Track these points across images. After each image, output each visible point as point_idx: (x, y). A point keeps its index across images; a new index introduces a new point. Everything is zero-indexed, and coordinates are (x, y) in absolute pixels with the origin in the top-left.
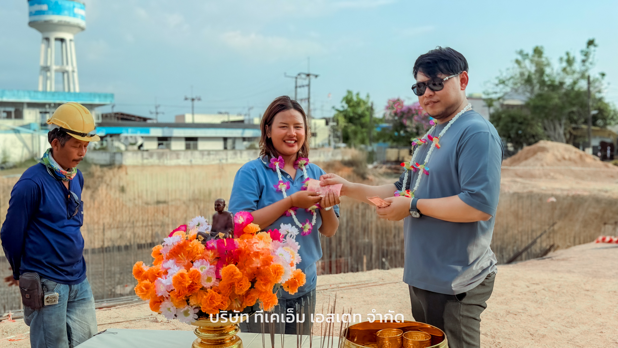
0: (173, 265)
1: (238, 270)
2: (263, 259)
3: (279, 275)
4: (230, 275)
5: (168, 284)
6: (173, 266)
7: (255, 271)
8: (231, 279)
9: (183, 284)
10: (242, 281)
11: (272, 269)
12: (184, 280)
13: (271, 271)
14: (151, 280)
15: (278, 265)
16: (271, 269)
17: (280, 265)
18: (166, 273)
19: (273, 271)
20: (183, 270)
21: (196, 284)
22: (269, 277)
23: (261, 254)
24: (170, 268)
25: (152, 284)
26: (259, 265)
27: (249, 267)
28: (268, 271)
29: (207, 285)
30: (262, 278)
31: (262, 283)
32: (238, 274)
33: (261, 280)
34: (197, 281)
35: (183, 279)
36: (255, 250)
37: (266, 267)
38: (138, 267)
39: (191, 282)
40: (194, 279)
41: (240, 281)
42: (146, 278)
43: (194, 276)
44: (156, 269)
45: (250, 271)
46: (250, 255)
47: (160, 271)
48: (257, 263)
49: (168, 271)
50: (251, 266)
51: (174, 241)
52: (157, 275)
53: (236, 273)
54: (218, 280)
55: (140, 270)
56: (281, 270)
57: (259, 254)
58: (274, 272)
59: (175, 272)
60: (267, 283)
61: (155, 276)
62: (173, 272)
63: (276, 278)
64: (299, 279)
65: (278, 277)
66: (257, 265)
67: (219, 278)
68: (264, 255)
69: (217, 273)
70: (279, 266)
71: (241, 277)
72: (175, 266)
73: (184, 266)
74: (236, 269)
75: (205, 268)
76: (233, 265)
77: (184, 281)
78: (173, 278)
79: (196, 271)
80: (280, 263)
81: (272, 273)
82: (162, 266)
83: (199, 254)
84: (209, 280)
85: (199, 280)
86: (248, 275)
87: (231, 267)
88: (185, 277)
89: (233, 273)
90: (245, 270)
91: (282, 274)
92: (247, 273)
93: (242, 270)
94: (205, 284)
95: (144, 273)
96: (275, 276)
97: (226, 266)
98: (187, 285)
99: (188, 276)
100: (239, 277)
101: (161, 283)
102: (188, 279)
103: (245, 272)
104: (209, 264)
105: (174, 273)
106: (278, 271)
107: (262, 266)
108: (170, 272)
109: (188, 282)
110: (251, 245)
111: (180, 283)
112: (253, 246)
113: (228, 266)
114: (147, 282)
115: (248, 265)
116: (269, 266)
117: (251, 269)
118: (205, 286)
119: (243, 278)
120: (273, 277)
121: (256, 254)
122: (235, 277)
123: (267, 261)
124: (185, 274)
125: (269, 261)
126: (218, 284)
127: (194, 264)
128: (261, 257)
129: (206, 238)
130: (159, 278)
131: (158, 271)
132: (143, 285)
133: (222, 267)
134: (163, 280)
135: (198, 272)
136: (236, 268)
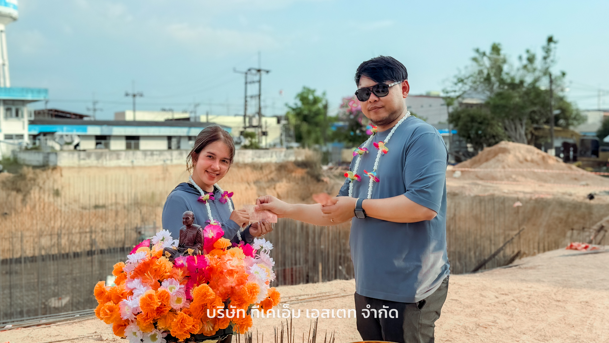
0: (139, 285)
1: (211, 290)
2: (238, 277)
3: (255, 295)
4: (203, 296)
5: (135, 306)
6: (139, 287)
7: (228, 291)
8: (204, 300)
9: (152, 306)
10: (215, 302)
11: (248, 289)
12: (153, 301)
13: (247, 290)
14: (115, 301)
15: (254, 284)
16: (246, 288)
17: (255, 284)
18: (131, 293)
19: (248, 291)
20: (151, 291)
21: (165, 305)
22: (244, 298)
23: (235, 272)
24: (135, 288)
25: (116, 306)
26: (233, 285)
27: (223, 287)
28: (243, 291)
29: (176, 306)
30: (237, 299)
31: (237, 303)
32: (211, 295)
33: (235, 300)
34: (166, 302)
35: (152, 300)
36: (228, 268)
37: (241, 286)
38: (100, 287)
39: (160, 304)
40: (163, 300)
41: (212, 301)
42: (109, 299)
43: (163, 297)
44: (120, 289)
45: (224, 291)
46: (224, 273)
47: (124, 291)
48: (231, 282)
49: (133, 291)
50: (224, 286)
51: (139, 259)
52: (121, 296)
53: (209, 293)
54: (189, 301)
55: (103, 291)
56: (257, 290)
57: (234, 273)
58: (250, 291)
59: (141, 292)
60: (242, 304)
61: (119, 297)
62: (139, 293)
63: (252, 298)
64: (274, 298)
65: (253, 297)
66: (231, 284)
67: (189, 299)
68: (238, 273)
69: (187, 293)
70: (254, 285)
71: (214, 297)
72: (142, 286)
73: (151, 286)
74: (209, 289)
75: (174, 289)
76: (205, 285)
77: (153, 303)
78: (141, 300)
79: (165, 291)
80: (257, 282)
81: (248, 293)
82: (127, 286)
83: (167, 272)
84: (179, 300)
85: (167, 301)
86: (222, 295)
87: (203, 287)
88: (154, 298)
89: (205, 294)
90: (218, 289)
91: (258, 294)
92: (220, 293)
93: (215, 290)
94: (175, 306)
95: (106, 294)
96: (251, 296)
97: (198, 286)
98: (156, 307)
99: (157, 297)
100: (212, 297)
101: (126, 305)
102: (157, 300)
103: (218, 292)
104: (179, 284)
105: (141, 294)
106: (254, 290)
107: (237, 285)
108: (136, 292)
109: (157, 303)
110: (224, 263)
111: (148, 305)
112: (227, 264)
113: (200, 286)
114: (110, 304)
115: (222, 284)
116: (244, 286)
117: (225, 288)
118: (175, 308)
119: (216, 298)
120: (249, 297)
121: (230, 272)
122: (208, 298)
123: (241, 280)
124: (153, 295)
125: (244, 280)
126: (188, 305)
127: (162, 283)
128: (235, 275)
129: (173, 255)
130: (125, 300)
131: (122, 292)
132: (107, 307)
133: (193, 286)
134: (128, 301)
135: (167, 293)
136: (209, 287)
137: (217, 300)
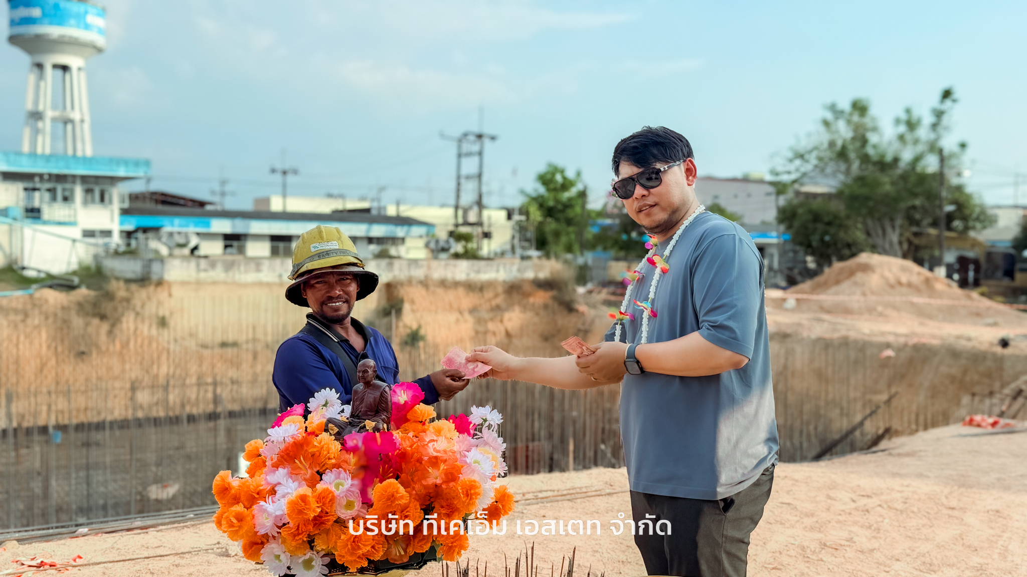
0: (285, 478)
1: (402, 489)
2: (447, 469)
3: (473, 499)
4: (388, 499)
5: (279, 513)
6: (285, 481)
7: (431, 491)
8: (390, 506)
9: (306, 514)
10: (408, 509)
11: (462, 489)
12: (307, 506)
13: (460, 491)
14: (246, 504)
15: (472, 481)
16: (459, 488)
17: (475, 481)
18: (273, 492)
19: (463, 492)
20: (305, 490)
21: (327, 513)
22: (455, 503)
23: (442, 461)
24: (279, 484)
25: (248, 512)
26: (439, 481)
27: (422, 485)
28: (455, 491)
30: (444, 504)
31: (444, 512)
32: (402, 497)
33: (442, 507)
34: (330, 508)
35: (305, 505)
36: (431, 454)
37: (452, 484)
38: (224, 480)
39: (319, 510)
40: (324, 504)
41: (404, 508)
42: (236, 500)
43: (324, 500)
44: (253, 483)
45: (423, 491)
46: (423, 462)
47: (261, 488)
48: (435, 476)
49: (276, 489)
50: (424, 483)
51: (287, 435)
52: (256, 496)
53: (399, 495)
54: (365, 506)
55: (227, 486)
56: (477, 491)
57: (439, 462)
58: (465, 492)
59: (290, 491)
60: (453, 512)
61: (252, 498)
62: (286, 491)
63: (469, 504)
64: (504, 504)
65: (471, 502)
66: (435, 481)
67: (367, 503)
68: (447, 463)
69: (364, 493)
70: (473, 483)
71: (407, 502)
72: (290, 480)
73: (305, 480)
74: (399, 488)
75: (343, 485)
76: (393, 481)
77: (307, 509)
78: (288, 503)
79: (328, 489)
80: (475, 477)
81: (462, 495)
82: (265, 480)
83: (331, 459)
84: (349, 505)
85: (331, 506)
86: (420, 498)
87: (390, 484)
88: (309, 501)
89: (393, 496)
90: (414, 489)
91: (478, 497)
92: (416, 494)
93: (408, 489)
94: (343, 514)
95: (233, 491)
96: (467, 501)
97: (381, 482)
98: (312, 515)
99: (314, 499)
100: (403, 502)
101: (264, 511)
102: (314, 505)
103: (414, 493)
104: (350, 479)
105: (288, 493)
106: (472, 492)
107: (444, 482)
108: (280, 490)
109: (314, 510)
110: (425, 445)
111: (300, 512)
112: (428, 446)
113: (384, 483)
114: (239, 508)
115: (420, 480)
116: (457, 483)
117: (426, 487)
118: (342, 516)
119: (410, 502)
120: (464, 502)
121: (434, 460)
122: (397, 503)
123: (452, 474)
124: (309, 496)
125: (456, 474)
126: (365, 513)
127: (324, 477)
128: (442, 466)
129: (341, 430)
130: (262, 503)
131: (258, 489)
132: (234, 514)
133: (372, 483)
134: (268, 505)
135: (331, 492)
136: (399, 485)
137: (411, 505)
